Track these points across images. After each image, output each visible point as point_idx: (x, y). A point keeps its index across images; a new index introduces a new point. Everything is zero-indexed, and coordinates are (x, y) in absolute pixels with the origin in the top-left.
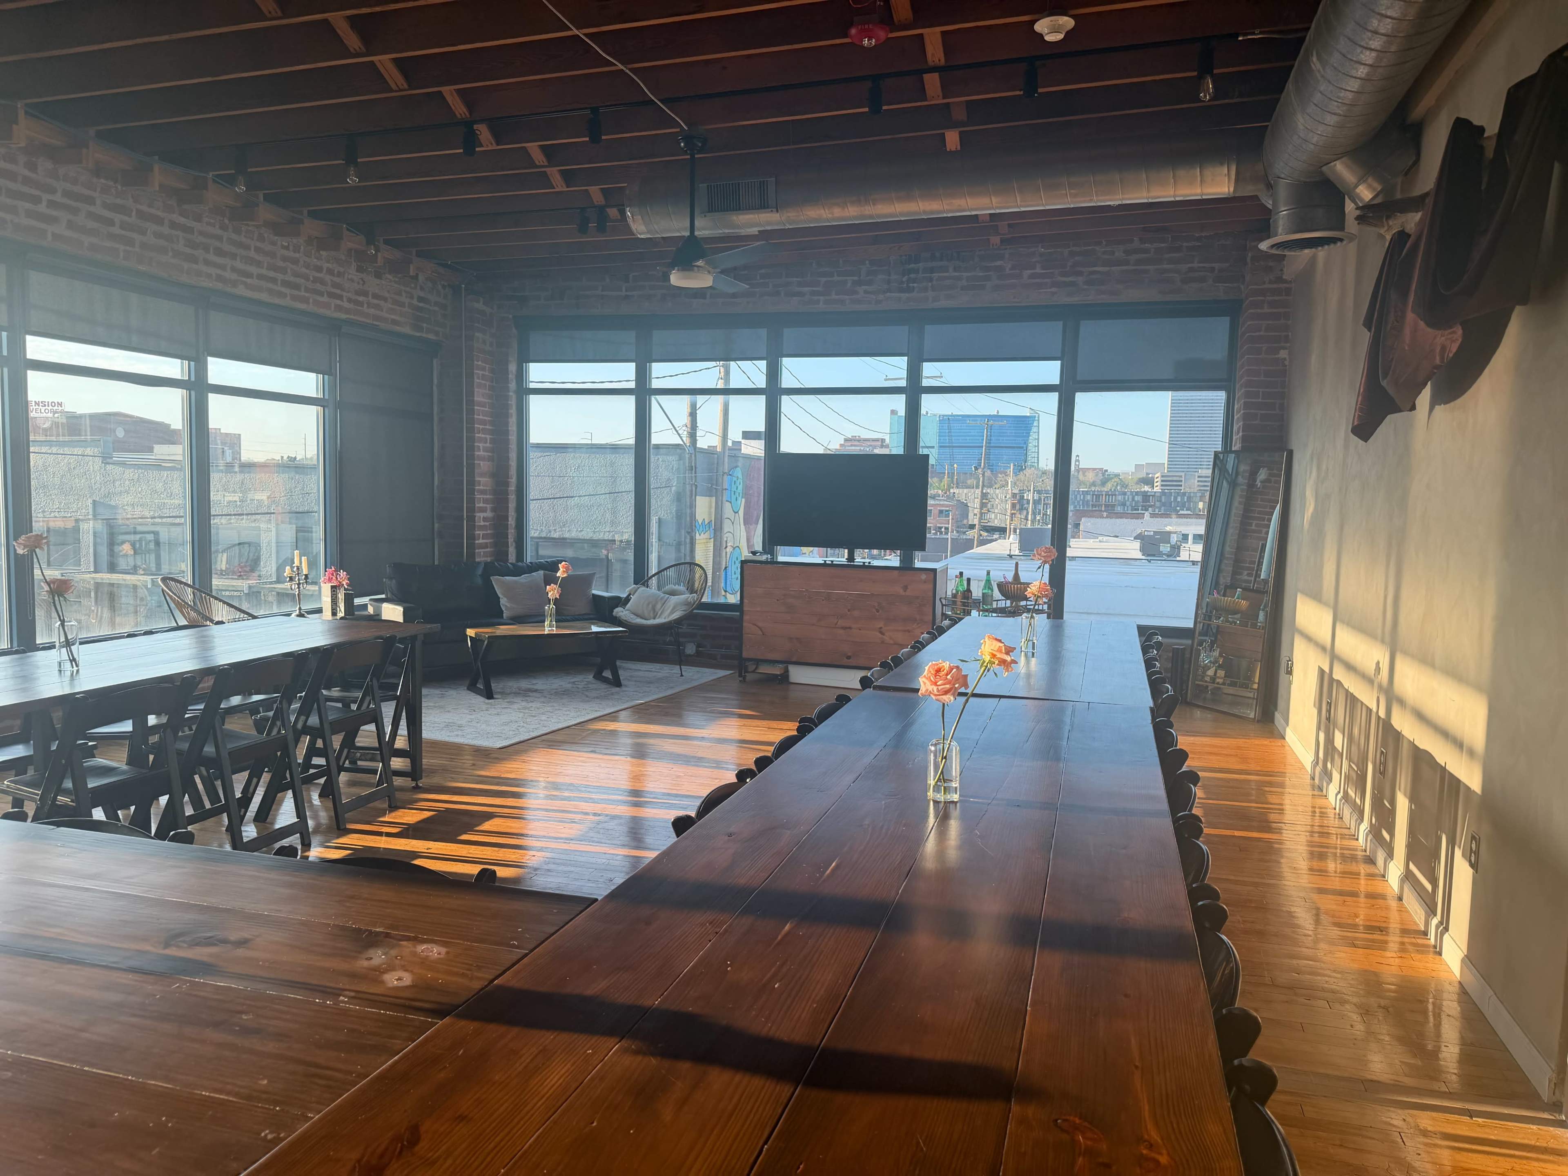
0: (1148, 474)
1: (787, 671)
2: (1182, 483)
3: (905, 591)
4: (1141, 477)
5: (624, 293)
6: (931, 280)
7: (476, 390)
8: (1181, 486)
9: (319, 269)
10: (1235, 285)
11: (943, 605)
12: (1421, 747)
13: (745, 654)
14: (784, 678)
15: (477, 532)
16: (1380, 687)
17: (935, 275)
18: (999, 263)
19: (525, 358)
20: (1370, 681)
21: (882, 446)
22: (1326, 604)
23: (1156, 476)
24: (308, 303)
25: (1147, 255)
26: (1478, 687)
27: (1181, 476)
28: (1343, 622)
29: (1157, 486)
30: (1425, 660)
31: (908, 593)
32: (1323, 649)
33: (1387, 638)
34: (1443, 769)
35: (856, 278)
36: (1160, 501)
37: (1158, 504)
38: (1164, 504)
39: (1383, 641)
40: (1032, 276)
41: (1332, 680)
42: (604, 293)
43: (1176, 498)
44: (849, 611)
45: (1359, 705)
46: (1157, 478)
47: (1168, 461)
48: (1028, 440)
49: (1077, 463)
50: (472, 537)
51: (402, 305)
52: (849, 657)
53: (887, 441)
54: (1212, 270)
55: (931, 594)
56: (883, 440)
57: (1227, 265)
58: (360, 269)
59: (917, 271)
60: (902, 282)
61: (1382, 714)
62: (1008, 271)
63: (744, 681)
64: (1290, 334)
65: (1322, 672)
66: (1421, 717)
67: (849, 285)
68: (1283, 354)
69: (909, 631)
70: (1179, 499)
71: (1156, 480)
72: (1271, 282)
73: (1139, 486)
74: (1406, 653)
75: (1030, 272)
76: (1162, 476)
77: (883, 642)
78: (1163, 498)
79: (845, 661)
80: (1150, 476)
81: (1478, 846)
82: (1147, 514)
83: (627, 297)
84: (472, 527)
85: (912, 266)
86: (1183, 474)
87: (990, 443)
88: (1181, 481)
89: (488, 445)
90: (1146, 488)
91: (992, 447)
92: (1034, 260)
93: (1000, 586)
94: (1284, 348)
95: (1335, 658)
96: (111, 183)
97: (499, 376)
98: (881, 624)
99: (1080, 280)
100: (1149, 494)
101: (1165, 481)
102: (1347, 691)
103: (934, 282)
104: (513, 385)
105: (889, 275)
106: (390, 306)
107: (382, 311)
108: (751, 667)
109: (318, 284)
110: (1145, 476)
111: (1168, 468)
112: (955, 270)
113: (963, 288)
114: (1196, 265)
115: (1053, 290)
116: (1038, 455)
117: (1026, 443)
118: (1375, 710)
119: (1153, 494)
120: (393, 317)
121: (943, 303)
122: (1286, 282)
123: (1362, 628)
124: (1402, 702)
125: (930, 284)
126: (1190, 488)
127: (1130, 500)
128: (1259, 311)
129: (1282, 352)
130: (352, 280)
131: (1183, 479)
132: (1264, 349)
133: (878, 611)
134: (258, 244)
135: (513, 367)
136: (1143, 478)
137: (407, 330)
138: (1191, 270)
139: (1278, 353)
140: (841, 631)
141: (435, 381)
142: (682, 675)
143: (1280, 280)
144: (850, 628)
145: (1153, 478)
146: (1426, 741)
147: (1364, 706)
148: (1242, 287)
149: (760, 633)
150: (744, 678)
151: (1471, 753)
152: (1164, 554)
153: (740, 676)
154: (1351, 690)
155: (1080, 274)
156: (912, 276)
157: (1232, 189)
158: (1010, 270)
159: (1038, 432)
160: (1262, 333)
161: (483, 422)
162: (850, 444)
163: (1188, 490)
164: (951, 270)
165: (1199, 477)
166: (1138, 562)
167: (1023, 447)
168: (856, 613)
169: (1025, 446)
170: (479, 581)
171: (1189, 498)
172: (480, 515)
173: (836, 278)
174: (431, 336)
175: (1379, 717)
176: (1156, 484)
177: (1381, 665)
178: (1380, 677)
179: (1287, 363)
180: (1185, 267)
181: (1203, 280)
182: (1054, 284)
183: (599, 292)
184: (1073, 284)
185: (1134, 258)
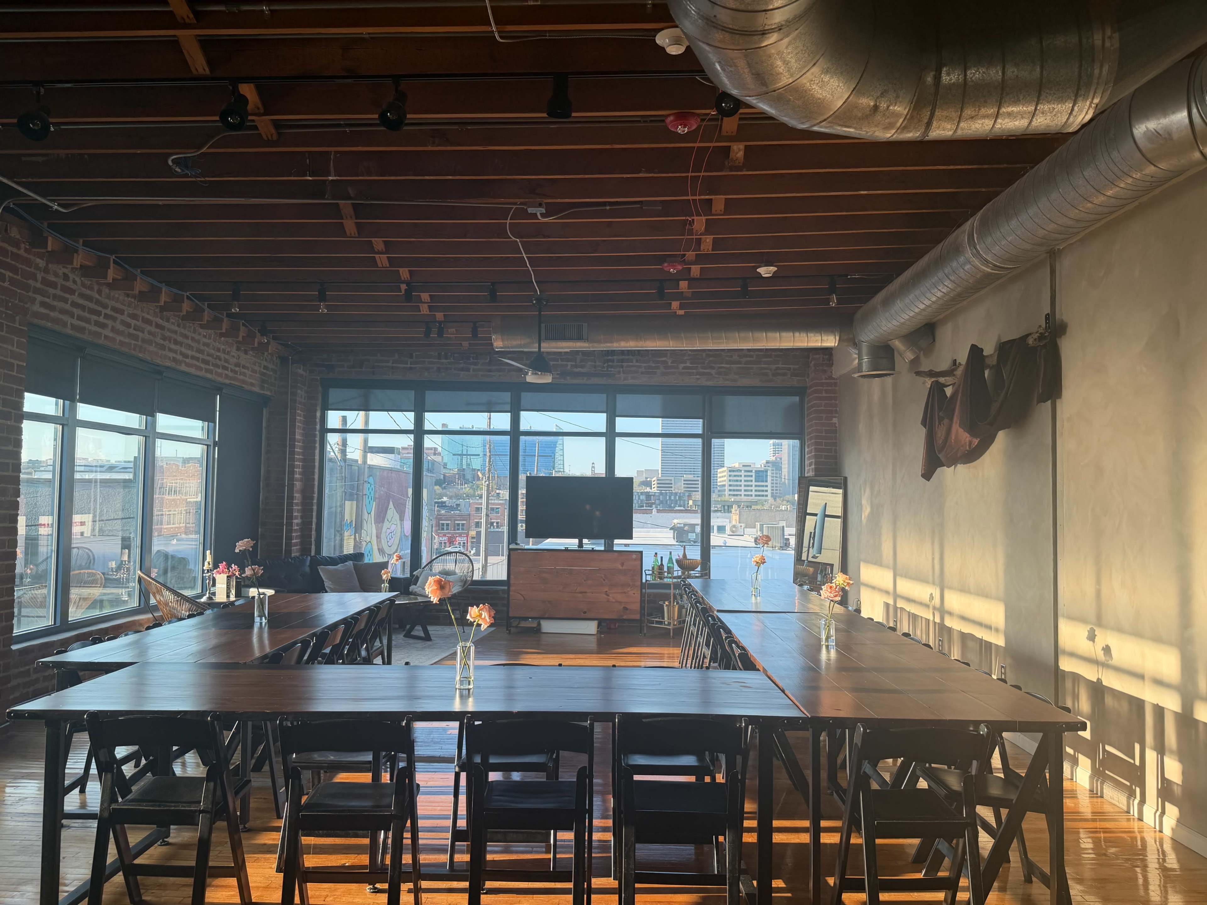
0: (647, 478)
1: (539, 624)
2: (672, 485)
3: (622, 566)
4: (642, 480)
5: (409, 366)
6: (622, 367)
7: (297, 430)
8: (672, 487)
9: (219, 350)
10: (803, 378)
11: (646, 575)
12: (966, 632)
13: (511, 615)
14: (537, 630)
15: (293, 534)
16: (934, 608)
17: (625, 364)
18: (664, 359)
19: (326, 407)
20: (927, 606)
21: (435, 454)
22: (888, 567)
23: (653, 480)
24: (212, 374)
25: (752, 359)
26: (998, 599)
27: (671, 480)
28: (901, 576)
29: (654, 488)
30: (964, 590)
31: (624, 567)
32: (887, 592)
33: (937, 581)
34: (981, 640)
35: (574, 363)
36: (659, 499)
37: (657, 502)
38: (662, 502)
39: (934, 584)
40: (684, 368)
41: (896, 608)
42: (394, 365)
43: (670, 497)
44: (585, 581)
45: (920, 619)
46: (654, 481)
47: (662, 468)
48: (555, 450)
49: (593, 469)
50: (289, 538)
51: (255, 372)
52: (585, 613)
53: (440, 449)
54: (789, 369)
55: (639, 568)
56: (435, 449)
57: (798, 366)
58: (238, 349)
59: (613, 361)
60: (604, 367)
61: (938, 620)
62: (670, 364)
63: (510, 633)
64: (838, 409)
65: (887, 605)
66: (963, 618)
67: (569, 367)
68: (835, 420)
69: (625, 593)
70: (673, 498)
71: (653, 483)
72: (826, 379)
73: (641, 488)
74: (950, 588)
75: (683, 365)
76: (658, 480)
77: (608, 601)
78: (661, 497)
79: (583, 615)
80: (648, 479)
81: (1005, 671)
82: (654, 511)
83: (411, 368)
84: (290, 531)
85: (610, 357)
86: (673, 478)
87: (525, 452)
88: (672, 484)
89: (300, 470)
90: (648, 490)
91: (527, 455)
92: (686, 358)
93: (678, 561)
94: (835, 417)
95: (896, 596)
96: (133, 300)
97: (310, 420)
98: (606, 589)
99: (713, 372)
100: (650, 494)
101: (660, 484)
102: (909, 612)
103: (624, 369)
104: (318, 427)
105: (595, 362)
106: (251, 373)
107: (246, 376)
108: (515, 623)
109: (218, 360)
110: (645, 479)
111: (662, 473)
112: (637, 361)
113: (642, 373)
114: (780, 366)
115: (698, 377)
116: (563, 462)
117: (554, 453)
118: (931, 619)
119: (653, 494)
120: (251, 381)
121: (631, 382)
122: (834, 379)
123: (919, 578)
124: (950, 614)
125: (622, 369)
126: (678, 489)
127: (637, 499)
128: (820, 395)
129: (834, 419)
130: (234, 356)
131: (673, 482)
132: (824, 417)
133: (604, 580)
134: (193, 335)
135: (318, 414)
136: (643, 481)
137: (257, 389)
138: (777, 369)
139: (832, 420)
140: (580, 595)
141: (264, 424)
142: (464, 632)
143: (831, 378)
144: (586, 592)
145: (651, 482)
146: (967, 629)
147: (923, 619)
148: (807, 380)
149: (523, 599)
150: (510, 631)
151: (997, 630)
152: (692, 541)
153: (507, 630)
154: (912, 611)
155: (713, 368)
156: (610, 364)
157: (836, 345)
158: (671, 363)
159: (563, 444)
160: (822, 408)
161: (299, 454)
162: (407, 452)
163: (676, 491)
164: (634, 361)
165: (684, 480)
166: (673, 547)
167: (551, 456)
168: (590, 582)
169: (553, 455)
170: (307, 569)
171: (680, 497)
172: (295, 521)
173: (560, 362)
174: (268, 393)
175: (935, 623)
176: (653, 486)
177: (934, 595)
178: (933, 601)
179: (837, 425)
180: (774, 367)
181: (785, 374)
182: (698, 374)
183: (390, 364)
184: (709, 374)
185: (744, 360)
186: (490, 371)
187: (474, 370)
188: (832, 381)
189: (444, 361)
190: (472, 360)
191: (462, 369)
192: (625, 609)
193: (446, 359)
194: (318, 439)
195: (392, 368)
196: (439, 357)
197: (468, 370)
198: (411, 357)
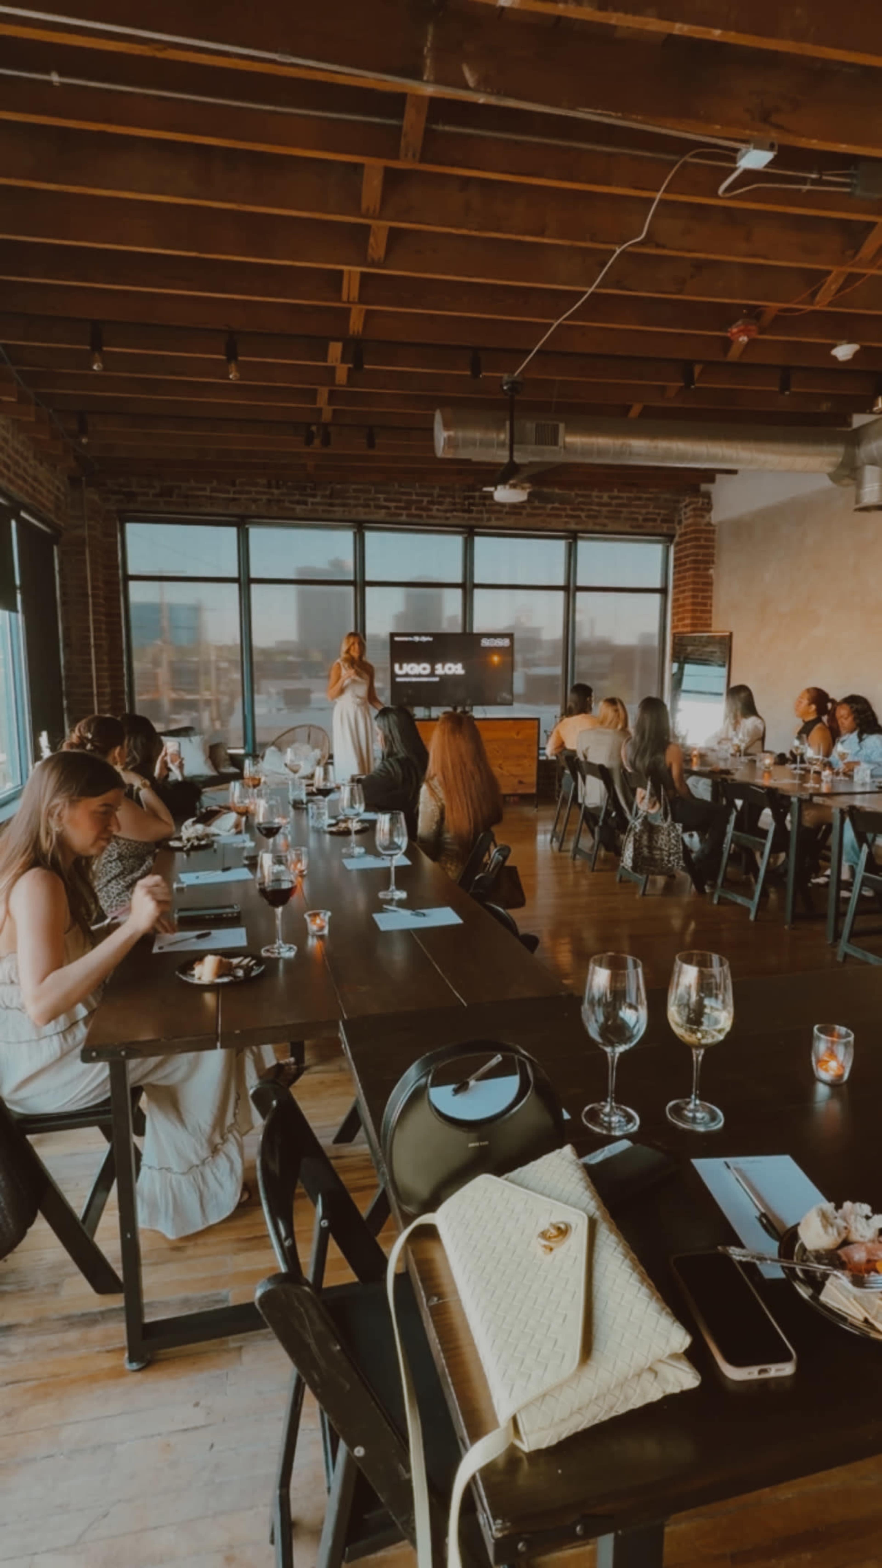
3: (518, 736)
5: (231, 496)
10: (673, 525)
17: (487, 502)
31: (520, 737)
35: (429, 499)
40: (553, 509)
42: (214, 494)
51: (51, 492)
54: (659, 514)
55: (533, 737)
57: (668, 511)
59: (474, 497)
64: (715, 559)
68: (711, 572)
69: (519, 765)
72: (705, 525)
83: (234, 499)
84: (102, 702)
85: (470, 493)
89: (105, 627)
97: (109, 563)
98: (500, 761)
99: (583, 514)
103: (487, 507)
105: (454, 498)
121: (494, 523)
125: (484, 508)
129: (710, 570)
133: (498, 752)
135: (119, 556)
138: (648, 513)
139: (708, 571)
141: (57, 567)
143: (709, 524)
148: (677, 527)
155: (582, 510)
156: (471, 500)
161: (102, 606)
174: (62, 524)
179: (714, 577)
180: (644, 511)
181: (655, 520)
182: (567, 516)
183: (208, 493)
184: (579, 517)
185: (614, 502)
186: (331, 505)
187: (313, 504)
188: (711, 528)
189: (275, 491)
190: (309, 491)
191: (298, 503)
192: (521, 782)
193: (278, 487)
194: (121, 588)
195: (211, 498)
196: (269, 486)
197: (305, 503)
198: (233, 484)
